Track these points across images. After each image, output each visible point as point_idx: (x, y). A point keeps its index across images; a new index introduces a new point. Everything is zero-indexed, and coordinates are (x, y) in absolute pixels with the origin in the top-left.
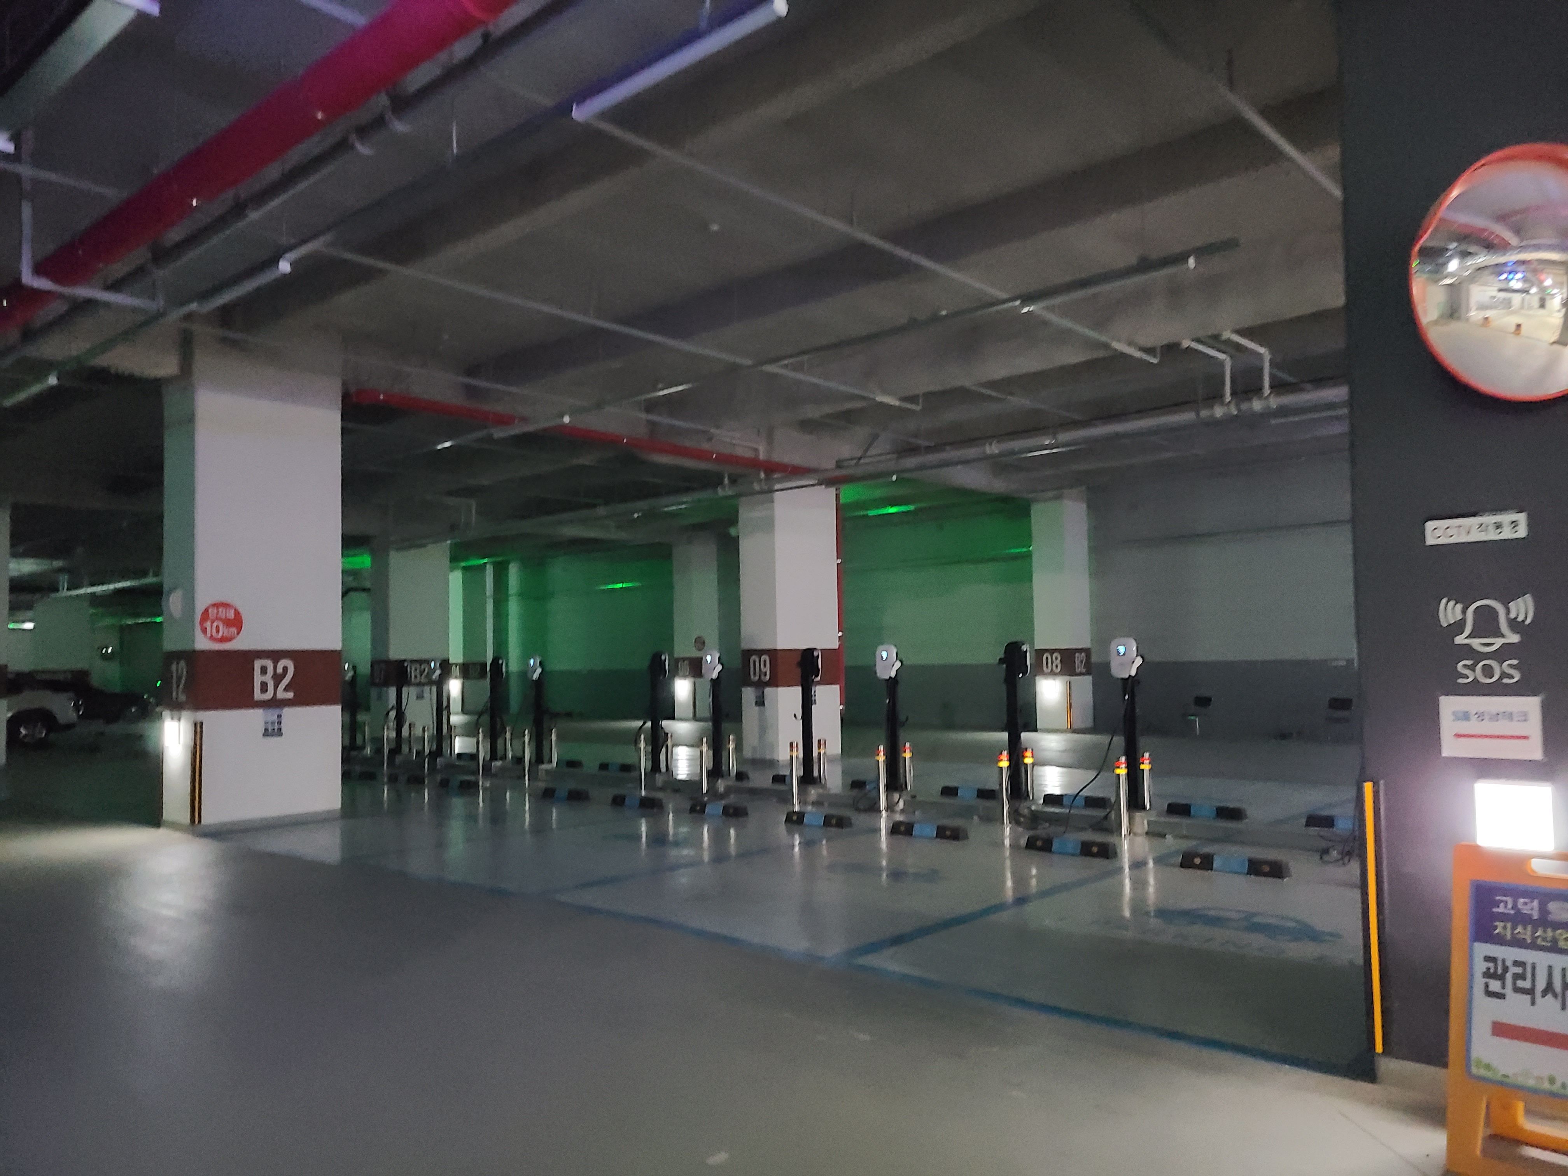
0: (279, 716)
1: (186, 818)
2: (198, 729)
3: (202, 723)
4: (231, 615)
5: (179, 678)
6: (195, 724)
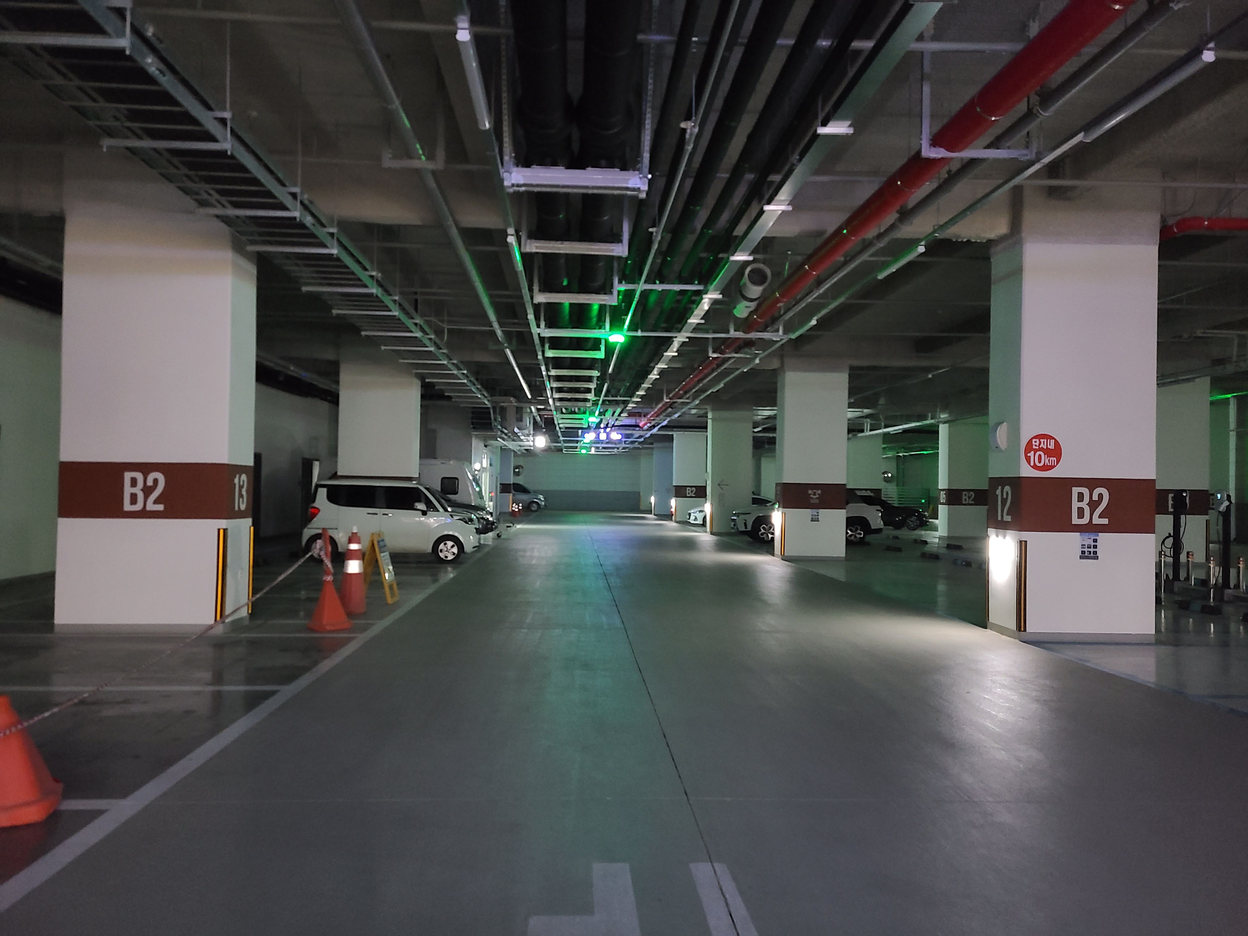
0: (1095, 541)
1: (1013, 626)
2: (1023, 546)
3: (1026, 542)
4: (1052, 446)
5: (1004, 501)
6: (1021, 542)
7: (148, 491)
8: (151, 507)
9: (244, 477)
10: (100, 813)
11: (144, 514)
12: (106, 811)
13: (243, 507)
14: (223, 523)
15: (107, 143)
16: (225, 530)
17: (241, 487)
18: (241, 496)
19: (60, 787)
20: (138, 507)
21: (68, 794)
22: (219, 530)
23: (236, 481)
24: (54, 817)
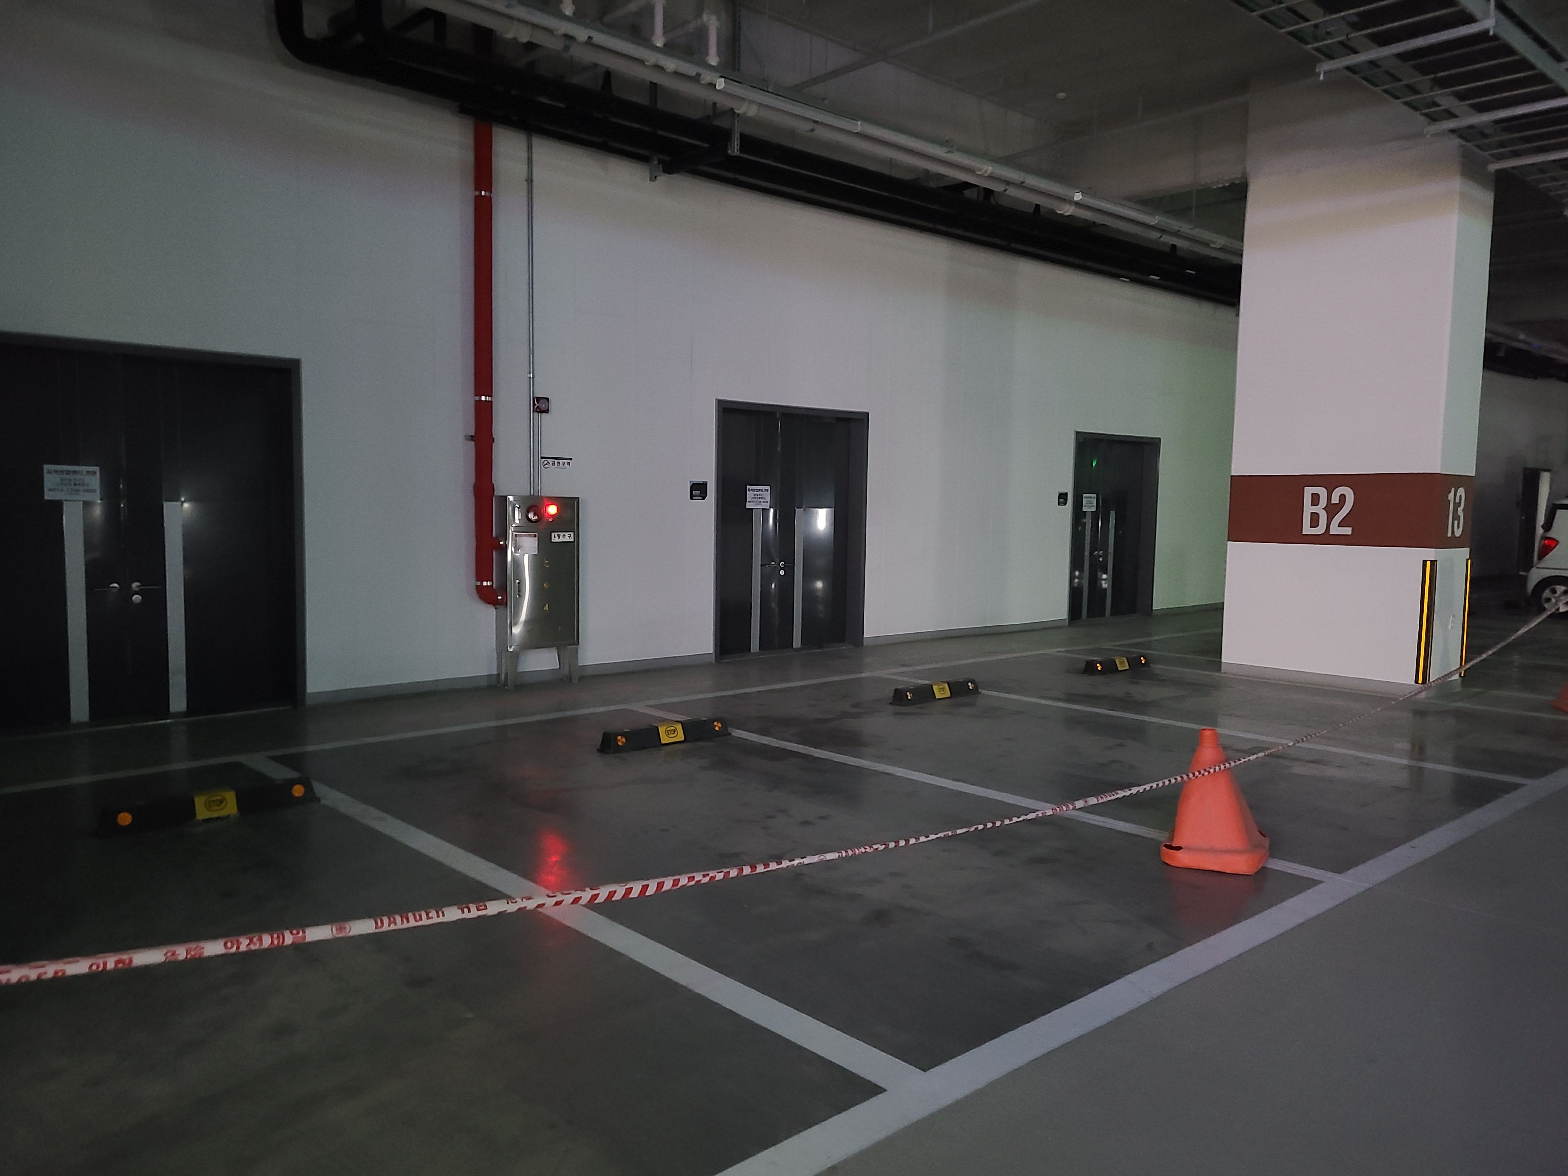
7: (1332, 510)
8: (1335, 530)
9: (1461, 491)
10: (1314, 883)
11: (1326, 539)
12: (1322, 882)
13: (1458, 533)
14: (1430, 554)
15: (1325, 67)
16: (1433, 563)
17: (1457, 505)
18: (1456, 517)
19: (1266, 842)
20: (1320, 530)
21: (1275, 851)
22: (1425, 562)
23: (1451, 496)
24: (1263, 872)
